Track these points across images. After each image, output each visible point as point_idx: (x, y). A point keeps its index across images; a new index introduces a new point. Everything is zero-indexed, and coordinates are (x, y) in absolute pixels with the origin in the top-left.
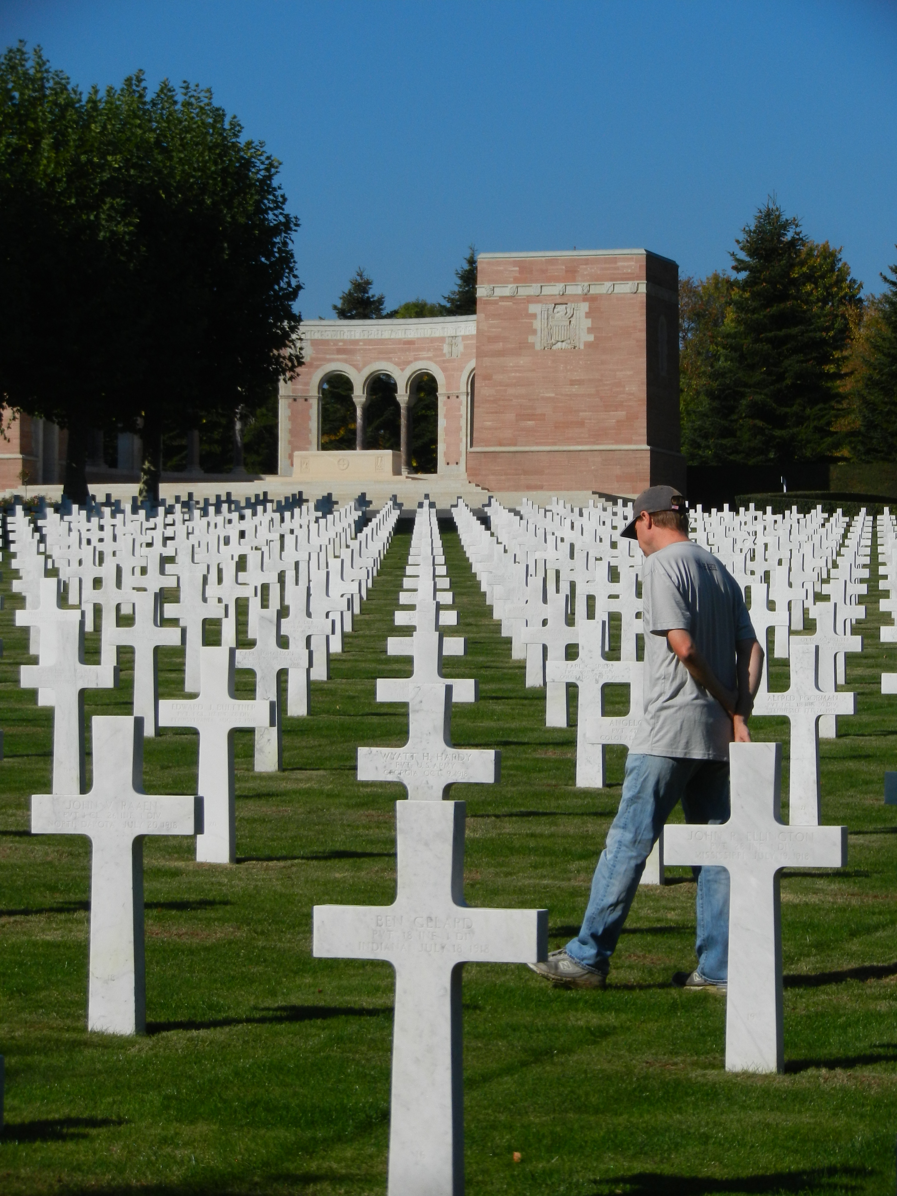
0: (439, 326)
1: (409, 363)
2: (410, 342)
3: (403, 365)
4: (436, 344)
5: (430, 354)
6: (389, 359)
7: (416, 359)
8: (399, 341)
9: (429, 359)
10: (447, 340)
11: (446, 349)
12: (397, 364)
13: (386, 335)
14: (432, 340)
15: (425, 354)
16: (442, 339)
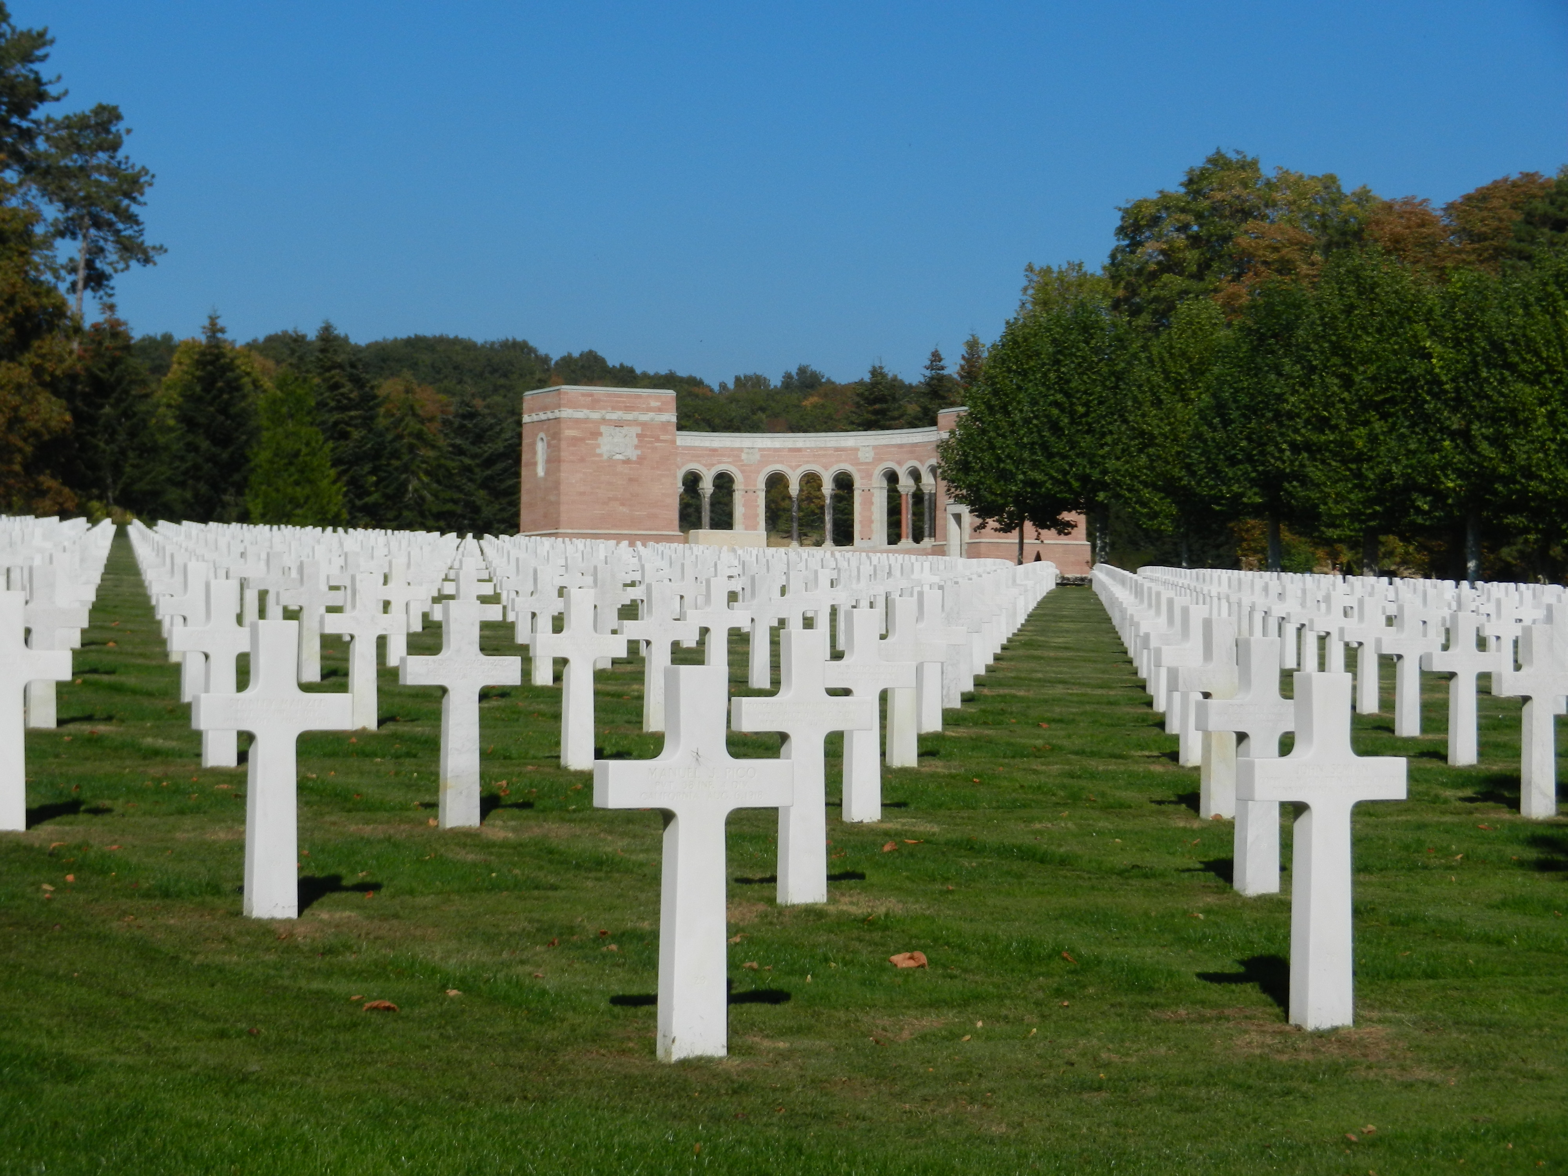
0: (738, 440)
1: (713, 465)
2: (714, 450)
3: (710, 466)
4: (735, 454)
5: (730, 460)
6: (699, 462)
7: (720, 463)
8: (706, 449)
9: (729, 463)
10: (746, 451)
11: (744, 456)
12: (705, 466)
13: (697, 444)
14: (732, 449)
15: (725, 459)
16: (741, 449)
